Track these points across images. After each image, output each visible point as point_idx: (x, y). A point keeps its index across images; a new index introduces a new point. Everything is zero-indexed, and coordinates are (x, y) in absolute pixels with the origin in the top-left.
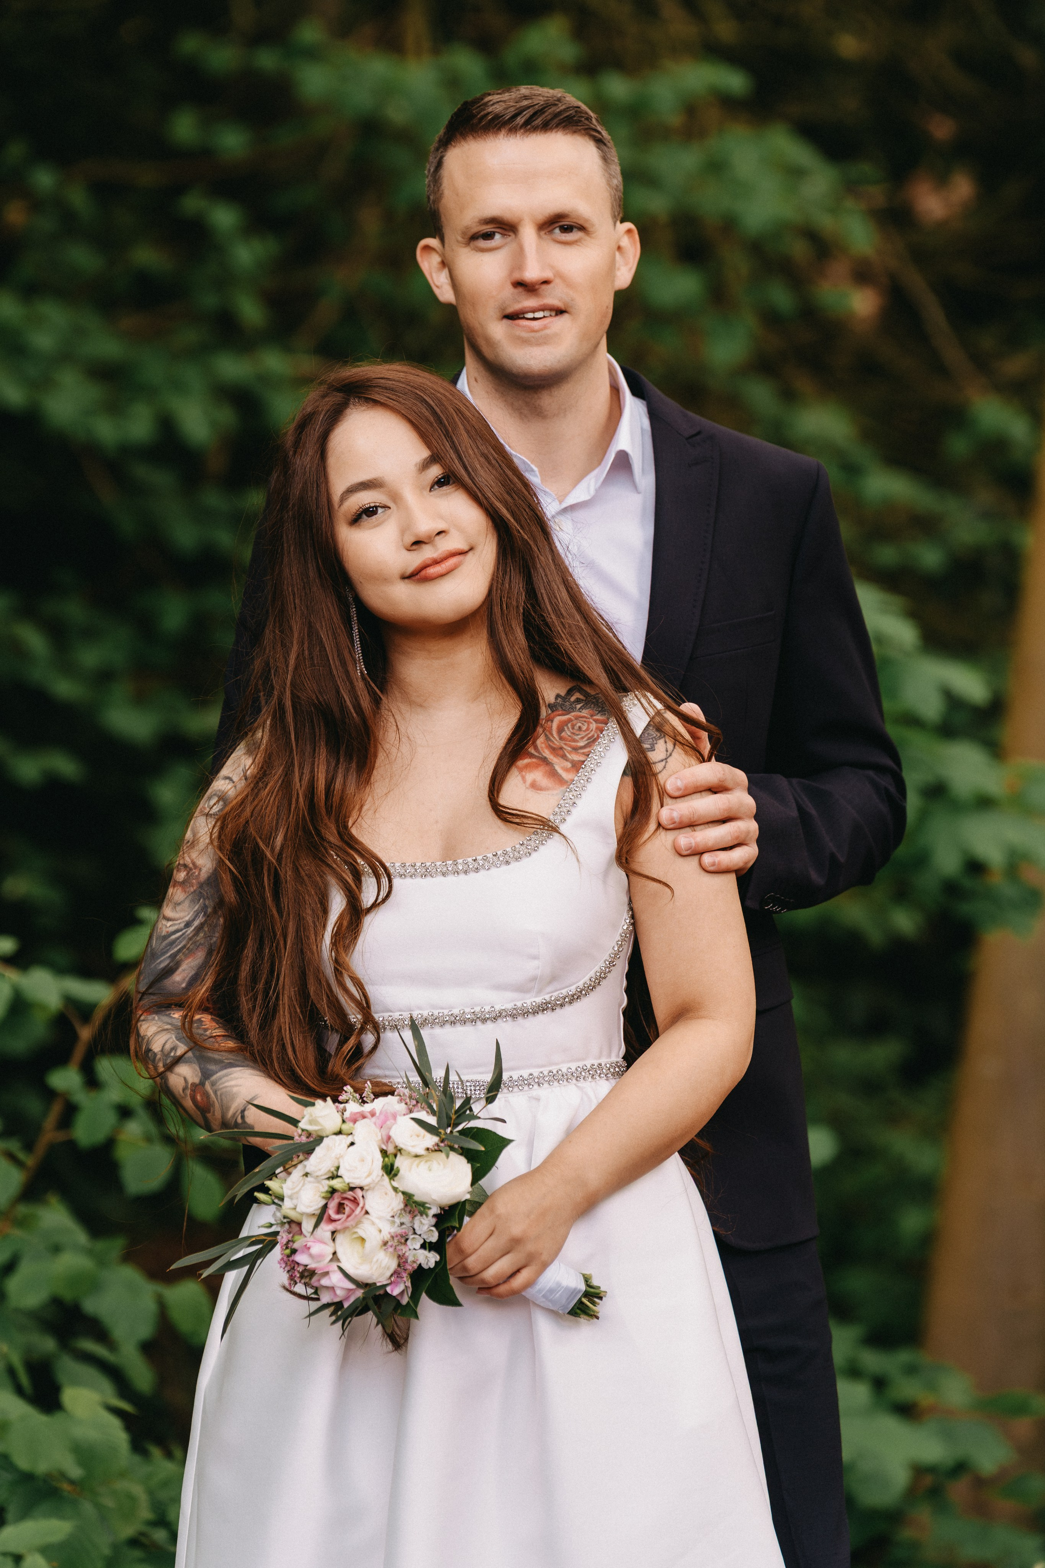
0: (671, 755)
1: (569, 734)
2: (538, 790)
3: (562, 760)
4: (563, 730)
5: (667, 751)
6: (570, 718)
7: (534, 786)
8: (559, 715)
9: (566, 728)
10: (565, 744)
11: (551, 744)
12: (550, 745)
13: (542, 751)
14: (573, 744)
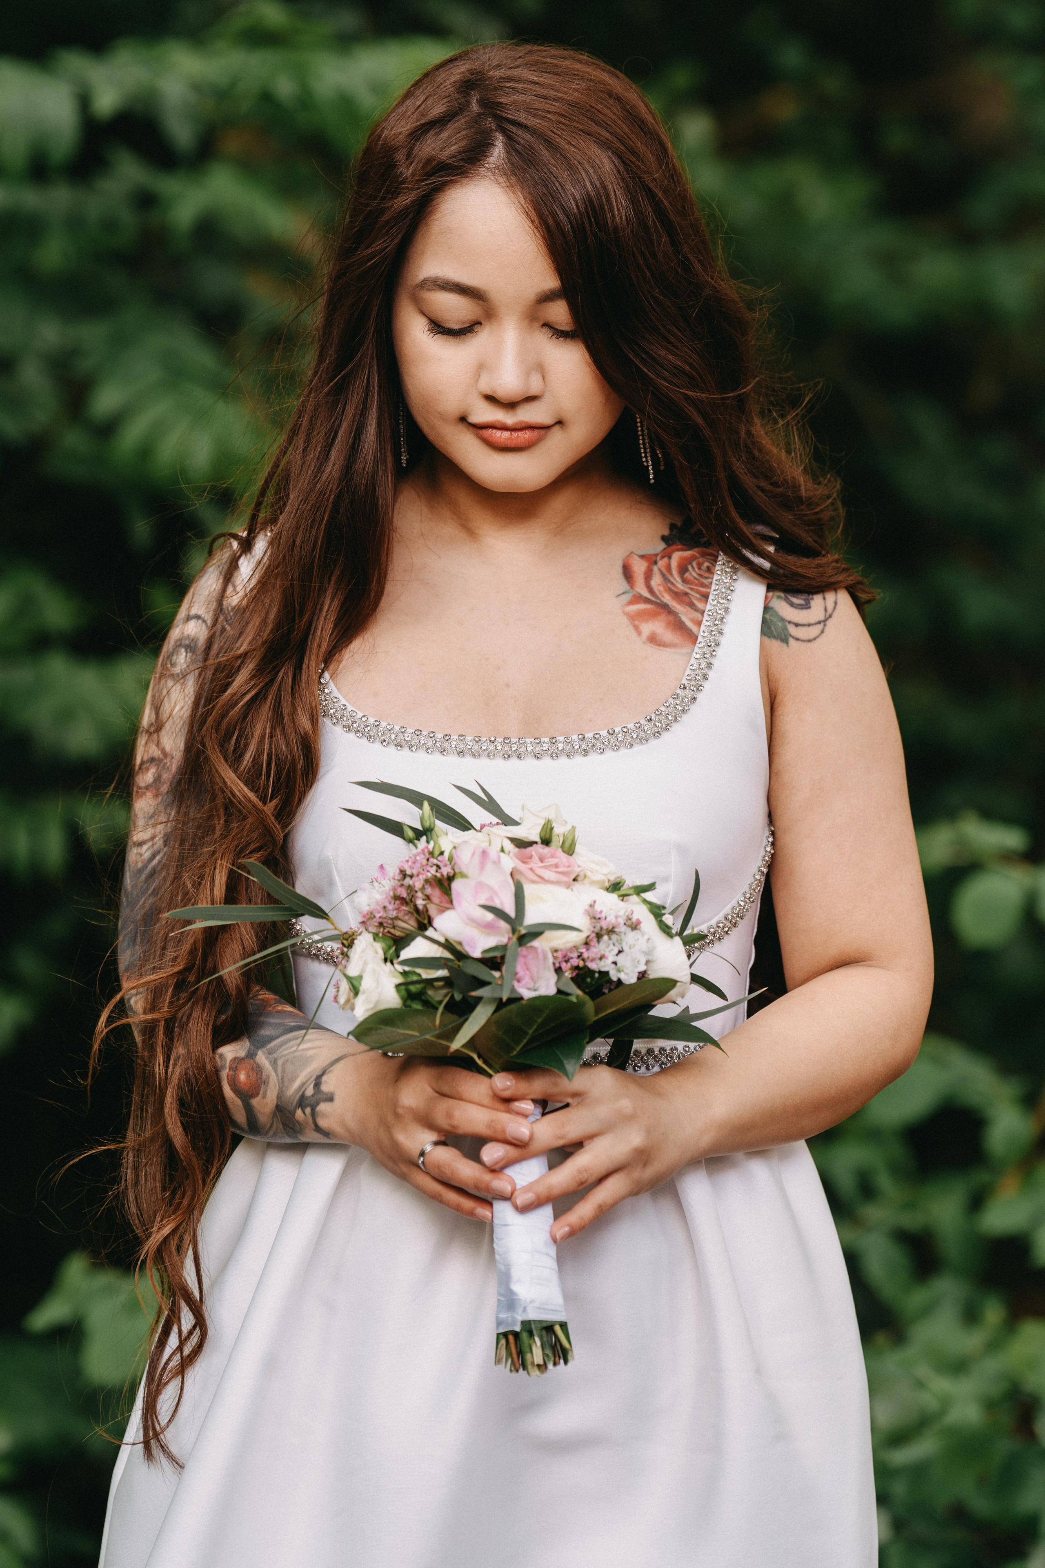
0: (830, 616)
1: (695, 575)
2: (659, 645)
3: (689, 609)
4: (687, 570)
5: (826, 610)
6: (694, 555)
7: (653, 639)
8: (678, 550)
9: (690, 568)
10: (692, 589)
11: (673, 588)
12: (670, 589)
13: (659, 595)
14: (702, 589)
